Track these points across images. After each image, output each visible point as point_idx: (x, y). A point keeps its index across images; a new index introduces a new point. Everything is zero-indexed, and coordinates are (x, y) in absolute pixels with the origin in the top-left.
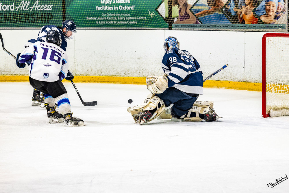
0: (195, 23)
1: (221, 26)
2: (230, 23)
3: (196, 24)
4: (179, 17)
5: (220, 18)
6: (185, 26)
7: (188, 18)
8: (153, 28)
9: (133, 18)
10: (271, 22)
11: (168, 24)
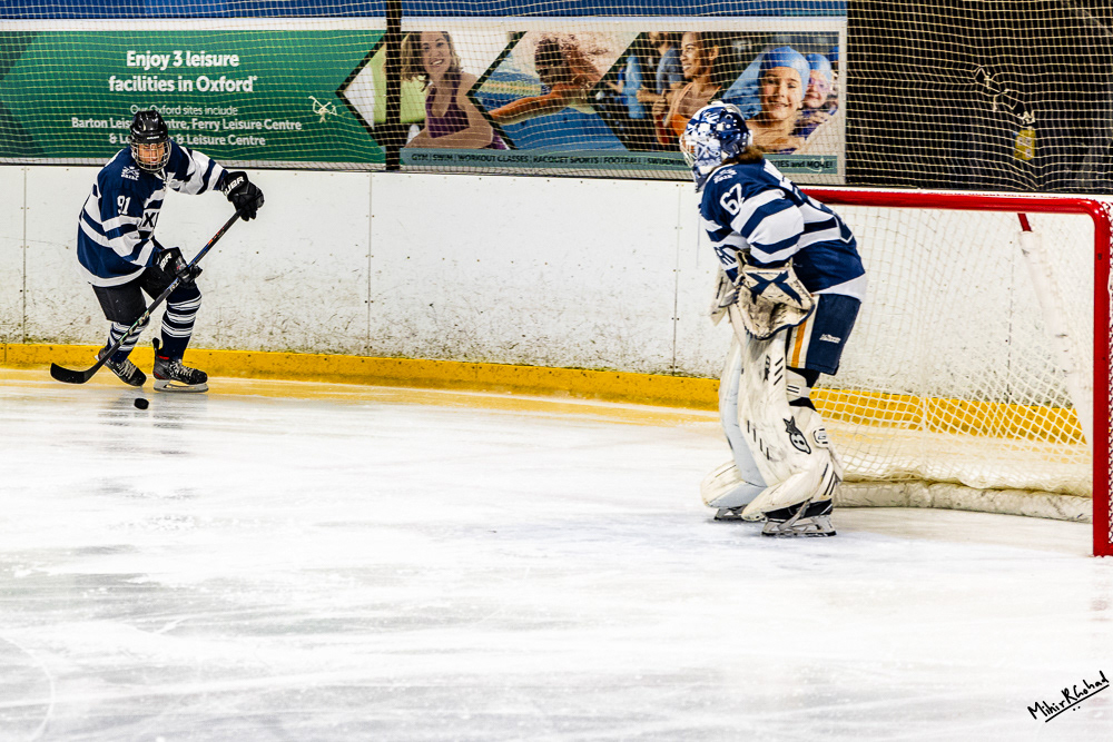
0: (489, 147)
1: (586, 160)
2: (623, 148)
3: (491, 152)
4: (427, 124)
5: (584, 127)
6: (450, 157)
7: (463, 128)
8: (325, 165)
9: (251, 125)
10: (783, 147)
11: (383, 148)
